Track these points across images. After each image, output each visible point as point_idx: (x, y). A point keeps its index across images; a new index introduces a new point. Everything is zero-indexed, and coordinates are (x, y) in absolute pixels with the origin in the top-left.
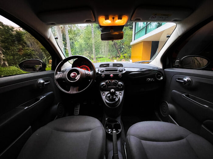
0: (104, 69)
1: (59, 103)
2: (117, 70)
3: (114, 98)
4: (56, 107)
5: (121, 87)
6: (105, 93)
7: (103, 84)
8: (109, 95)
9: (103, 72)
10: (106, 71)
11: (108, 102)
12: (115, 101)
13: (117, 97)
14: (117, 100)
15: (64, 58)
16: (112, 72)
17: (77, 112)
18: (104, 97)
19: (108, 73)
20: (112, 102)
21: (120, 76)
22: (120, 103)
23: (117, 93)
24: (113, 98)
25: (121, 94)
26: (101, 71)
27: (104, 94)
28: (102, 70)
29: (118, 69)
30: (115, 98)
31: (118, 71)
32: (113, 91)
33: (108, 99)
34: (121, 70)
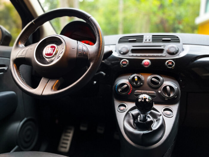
0: (129, 46)
1: (25, 119)
2: (161, 51)
3: (149, 120)
4: (17, 126)
5: (169, 95)
6: (125, 106)
7: (123, 84)
8: (136, 112)
9: (124, 54)
10: (133, 51)
11: (130, 129)
12: (152, 129)
13: (158, 120)
14: (155, 126)
15: (40, 13)
16: (147, 55)
17: (65, 145)
18: (121, 117)
19: (137, 56)
20: (142, 132)
21: (170, 64)
22: (164, 138)
23: (159, 108)
24: (145, 119)
25: (168, 112)
26: (120, 52)
27: (122, 108)
28: (124, 50)
29: (166, 49)
30: (151, 122)
31: (165, 52)
32: (145, 99)
33: (132, 121)
34: (173, 50)
